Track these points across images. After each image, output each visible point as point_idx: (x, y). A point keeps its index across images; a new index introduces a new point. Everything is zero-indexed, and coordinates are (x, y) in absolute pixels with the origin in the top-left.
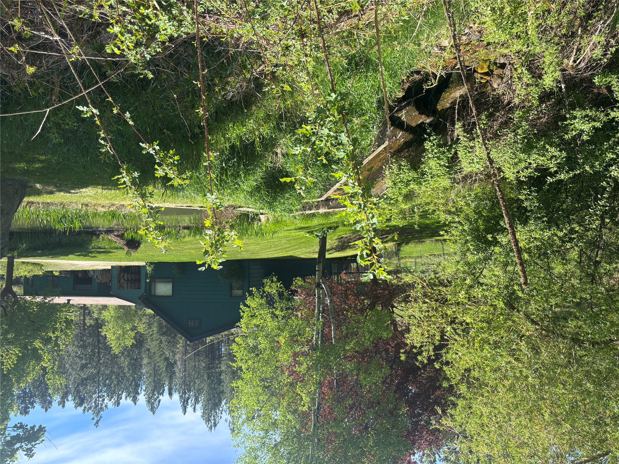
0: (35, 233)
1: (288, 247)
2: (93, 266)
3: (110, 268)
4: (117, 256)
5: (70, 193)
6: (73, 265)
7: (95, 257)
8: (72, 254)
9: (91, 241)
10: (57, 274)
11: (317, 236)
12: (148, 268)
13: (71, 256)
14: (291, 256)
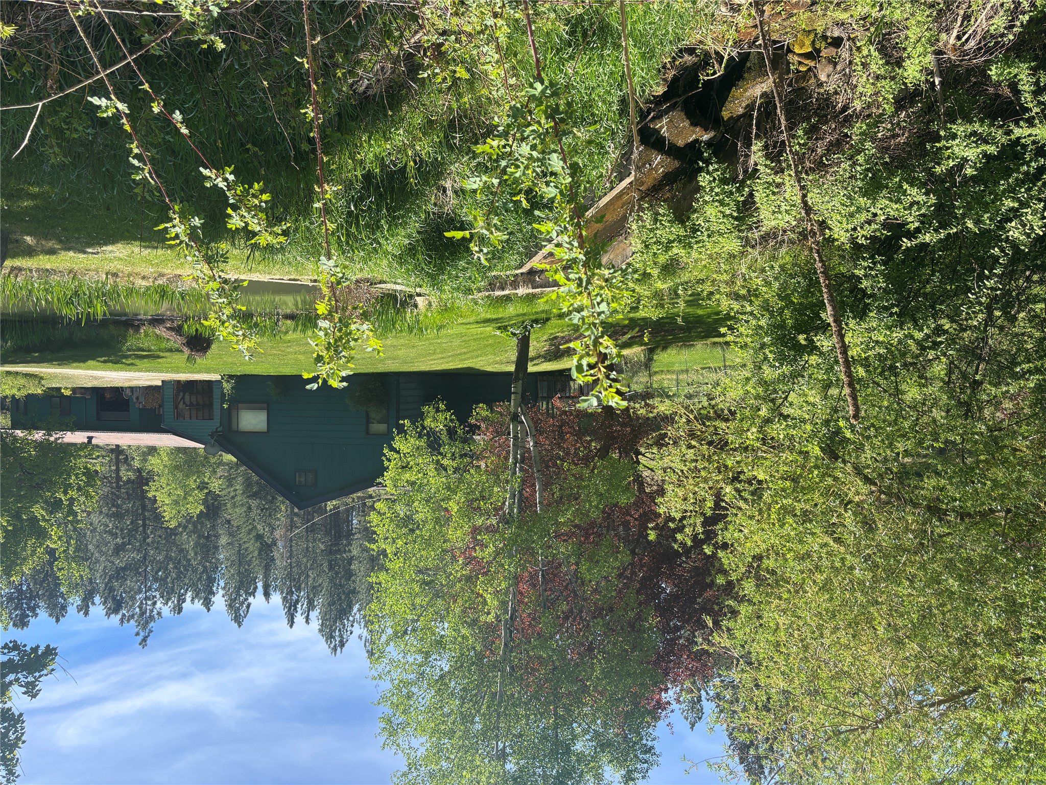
0: (26, 322)
1: (465, 353)
2: (130, 380)
3: (160, 383)
4: (171, 363)
5: (85, 253)
6: (96, 378)
7: (132, 364)
8: (93, 359)
9: (125, 337)
10: (68, 393)
11: (514, 334)
12: (225, 385)
13: (91, 363)
14: (469, 368)
